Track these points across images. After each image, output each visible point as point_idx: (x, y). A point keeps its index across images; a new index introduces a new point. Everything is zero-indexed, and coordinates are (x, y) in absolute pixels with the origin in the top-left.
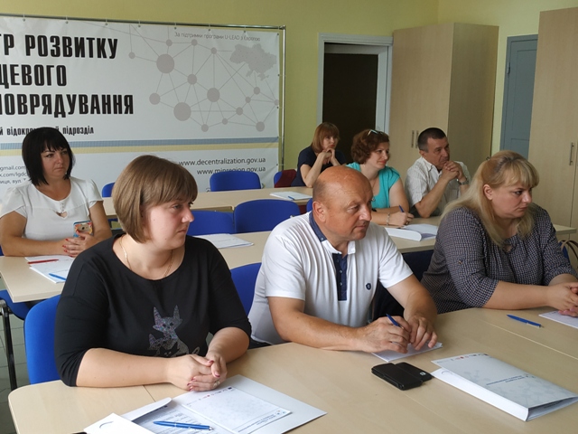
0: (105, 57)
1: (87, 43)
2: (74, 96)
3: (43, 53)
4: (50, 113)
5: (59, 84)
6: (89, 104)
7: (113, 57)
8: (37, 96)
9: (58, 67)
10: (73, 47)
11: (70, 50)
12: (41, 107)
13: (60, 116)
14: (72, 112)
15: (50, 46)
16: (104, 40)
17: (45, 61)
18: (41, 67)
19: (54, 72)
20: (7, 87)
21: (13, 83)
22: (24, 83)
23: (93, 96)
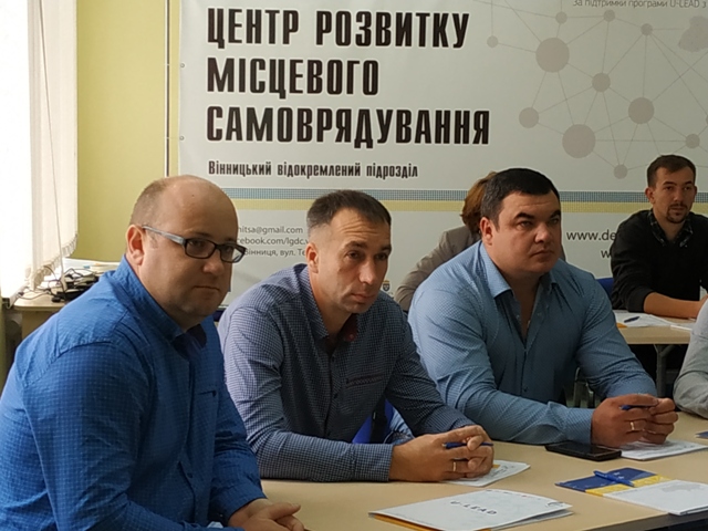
0: (445, 44)
1: (416, 22)
2: (390, 112)
3: (343, 41)
4: (348, 140)
5: (366, 91)
6: (413, 126)
7: (459, 45)
8: (329, 112)
9: (367, 64)
10: (393, 29)
11: (388, 34)
12: (335, 130)
13: (364, 145)
14: (383, 140)
15: (356, 28)
16: (446, 16)
17: (345, 54)
18: (339, 63)
19: (358, 71)
20: (283, 96)
21: (293, 90)
22: (310, 90)
23: (421, 113)
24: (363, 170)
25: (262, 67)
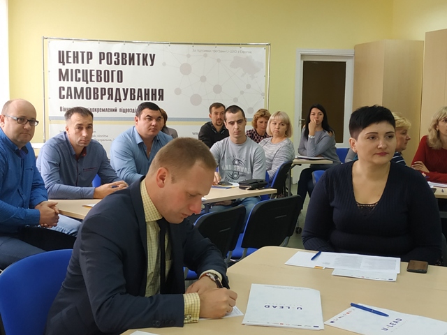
0: (147, 65)
1: (136, 57)
2: (127, 89)
3: (109, 63)
4: (112, 99)
5: (118, 82)
6: (136, 94)
7: (152, 65)
8: (105, 89)
9: (118, 71)
10: (128, 59)
11: (126, 61)
12: (107, 96)
13: (118, 101)
14: (125, 99)
15: (114, 58)
16: (147, 55)
17: (110, 68)
18: (108, 71)
19: (115, 74)
20: (87, 83)
21: (91, 81)
22: (98, 81)
23: (139, 89)
24: (118, 110)
25: (79, 72)
